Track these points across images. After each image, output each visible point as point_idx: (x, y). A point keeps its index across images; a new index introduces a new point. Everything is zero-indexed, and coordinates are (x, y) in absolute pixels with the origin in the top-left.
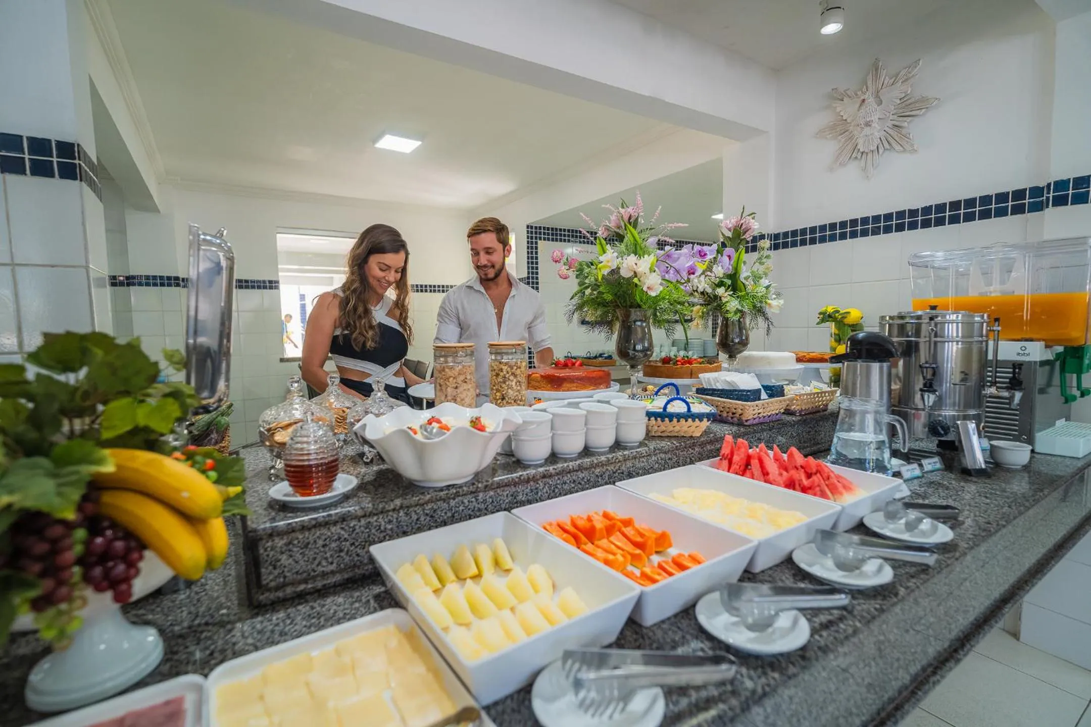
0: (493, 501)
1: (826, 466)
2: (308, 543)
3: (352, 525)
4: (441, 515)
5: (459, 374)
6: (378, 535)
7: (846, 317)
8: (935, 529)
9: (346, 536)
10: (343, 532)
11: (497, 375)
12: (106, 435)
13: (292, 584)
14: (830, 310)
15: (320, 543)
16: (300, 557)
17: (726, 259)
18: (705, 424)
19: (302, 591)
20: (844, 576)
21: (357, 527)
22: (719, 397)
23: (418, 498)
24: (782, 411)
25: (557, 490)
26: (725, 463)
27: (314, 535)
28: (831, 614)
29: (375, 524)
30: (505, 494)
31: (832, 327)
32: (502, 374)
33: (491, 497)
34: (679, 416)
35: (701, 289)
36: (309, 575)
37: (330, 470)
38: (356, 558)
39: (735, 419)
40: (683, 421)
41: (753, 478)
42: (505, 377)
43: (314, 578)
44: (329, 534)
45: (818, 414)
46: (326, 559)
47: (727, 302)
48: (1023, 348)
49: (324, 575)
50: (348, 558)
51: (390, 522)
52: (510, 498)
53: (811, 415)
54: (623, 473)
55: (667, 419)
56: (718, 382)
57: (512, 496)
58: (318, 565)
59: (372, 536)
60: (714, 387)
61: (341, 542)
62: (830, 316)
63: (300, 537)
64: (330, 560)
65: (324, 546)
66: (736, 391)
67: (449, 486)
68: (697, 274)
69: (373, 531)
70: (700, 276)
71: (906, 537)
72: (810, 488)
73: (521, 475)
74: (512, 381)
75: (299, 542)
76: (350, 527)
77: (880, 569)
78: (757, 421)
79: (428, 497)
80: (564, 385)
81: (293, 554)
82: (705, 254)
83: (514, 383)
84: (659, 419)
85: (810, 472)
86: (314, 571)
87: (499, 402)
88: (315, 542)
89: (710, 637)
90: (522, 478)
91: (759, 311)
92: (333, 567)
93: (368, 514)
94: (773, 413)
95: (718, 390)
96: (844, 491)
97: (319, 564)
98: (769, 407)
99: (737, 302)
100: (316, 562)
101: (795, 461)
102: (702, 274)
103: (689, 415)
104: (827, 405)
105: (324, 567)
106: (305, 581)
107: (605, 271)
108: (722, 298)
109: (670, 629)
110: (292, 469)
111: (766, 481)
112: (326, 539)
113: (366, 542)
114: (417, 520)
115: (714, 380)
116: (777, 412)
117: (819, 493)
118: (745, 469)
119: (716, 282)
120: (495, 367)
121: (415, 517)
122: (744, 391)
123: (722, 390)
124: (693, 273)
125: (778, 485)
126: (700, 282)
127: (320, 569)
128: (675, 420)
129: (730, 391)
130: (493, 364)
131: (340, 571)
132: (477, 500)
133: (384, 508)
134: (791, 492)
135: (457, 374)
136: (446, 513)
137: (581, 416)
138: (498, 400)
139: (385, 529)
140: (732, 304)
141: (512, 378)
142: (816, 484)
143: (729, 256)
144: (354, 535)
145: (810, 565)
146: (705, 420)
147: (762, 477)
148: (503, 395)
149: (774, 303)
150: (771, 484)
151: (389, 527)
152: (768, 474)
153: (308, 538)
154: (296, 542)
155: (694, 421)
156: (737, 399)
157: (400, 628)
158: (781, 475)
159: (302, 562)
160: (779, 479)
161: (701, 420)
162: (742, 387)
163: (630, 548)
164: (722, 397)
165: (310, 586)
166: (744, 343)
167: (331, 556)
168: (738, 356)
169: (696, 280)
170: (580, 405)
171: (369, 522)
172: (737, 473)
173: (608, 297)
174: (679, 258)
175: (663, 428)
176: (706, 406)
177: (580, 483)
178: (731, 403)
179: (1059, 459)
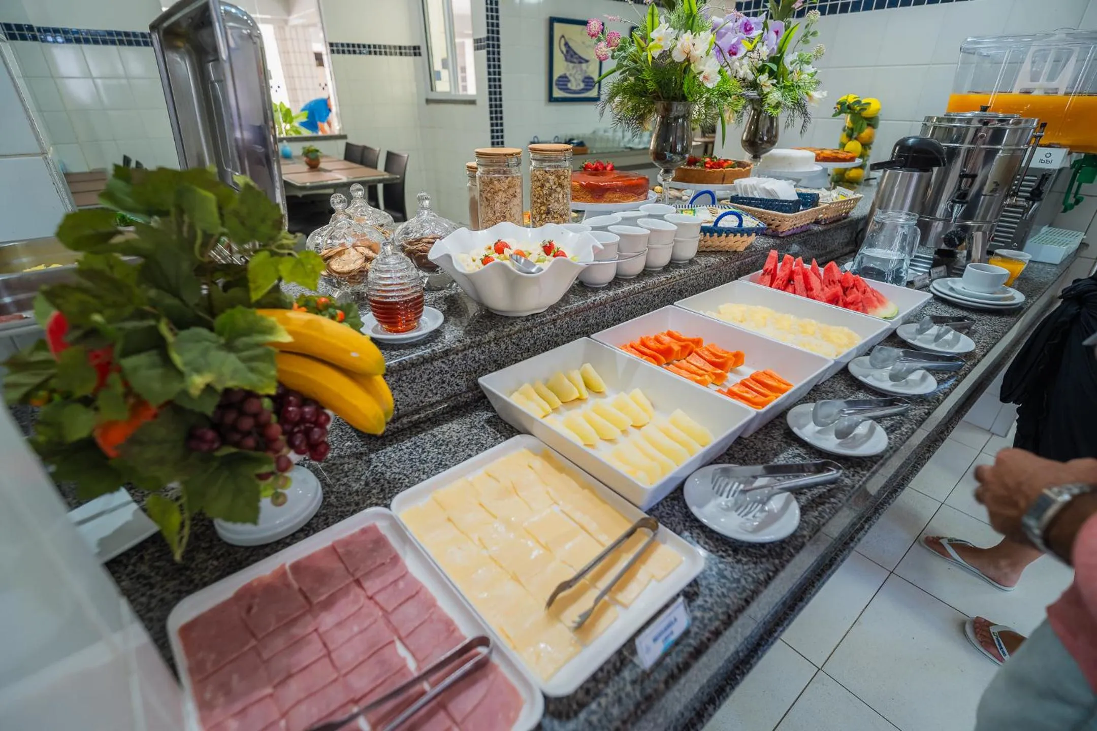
0: (568, 327)
1: (863, 280)
2: (415, 378)
3: (451, 359)
4: (527, 343)
5: (509, 187)
6: (474, 365)
7: (866, 109)
8: (957, 340)
9: (447, 369)
10: (443, 366)
11: (542, 186)
12: (255, 296)
13: (406, 415)
14: (851, 99)
15: (426, 377)
16: (409, 391)
17: (773, 35)
18: (753, 238)
19: (416, 421)
20: (893, 386)
21: (455, 360)
22: (756, 206)
23: (508, 330)
24: (813, 221)
25: (620, 312)
26: (768, 278)
27: (419, 371)
28: (892, 420)
29: (471, 355)
30: (578, 318)
31: (846, 120)
32: (548, 185)
33: (567, 323)
34: (729, 231)
35: (741, 74)
36: (418, 406)
37: (416, 305)
38: (456, 388)
39: (770, 231)
40: (731, 236)
41: (794, 292)
42: (552, 189)
43: (424, 408)
44: (432, 368)
45: (840, 223)
46: (431, 390)
47: (768, 93)
48: (1048, 155)
49: (432, 405)
50: (450, 388)
51: (483, 352)
52: (582, 322)
53: (835, 224)
54: (675, 291)
55: (716, 234)
56: (756, 189)
57: (584, 320)
58: (425, 397)
59: (468, 366)
60: (750, 196)
61: (443, 375)
62: (849, 107)
63: (408, 373)
64: (435, 391)
65: (428, 380)
66: (777, 200)
67: (533, 315)
68: (739, 55)
69: (469, 362)
70: (742, 58)
71: (933, 347)
72: (852, 303)
73: (595, 301)
74: (559, 193)
75: (407, 378)
76: (449, 361)
77: (924, 378)
78: (790, 233)
79: (518, 327)
80: (606, 196)
81: (403, 389)
82: (751, 29)
83: (561, 196)
84: (708, 234)
85: (846, 286)
86: (423, 402)
87: (544, 216)
88: (421, 376)
89: (803, 443)
90: (596, 303)
91: (800, 106)
92: (438, 398)
93: (467, 348)
94: (806, 223)
95: (757, 199)
96: (878, 305)
97: (426, 395)
98: (804, 217)
99: (780, 94)
100: (424, 393)
101: (834, 276)
102: (745, 55)
103: (740, 230)
104: (847, 213)
105: (430, 398)
106: (417, 411)
107: (656, 53)
108: (764, 88)
109: (766, 439)
110: (382, 306)
111: (808, 296)
112: (430, 373)
113: (464, 372)
114: (506, 349)
115: (751, 187)
116: (808, 222)
117: (861, 308)
118: (787, 284)
119: (758, 66)
120: (540, 177)
121: (503, 346)
122: (786, 201)
123: (761, 200)
124: (735, 54)
125: (821, 300)
126: (741, 65)
127: (427, 399)
128: (724, 235)
129: (770, 200)
130: (537, 173)
131: (445, 400)
132: (555, 326)
133: (480, 340)
134: (834, 307)
135: (506, 187)
136: (529, 341)
137: (644, 236)
138: (542, 214)
139: (480, 359)
140: (775, 96)
141: (559, 189)
142: (859, 300)
143: (777, 33)
144: (453, 368)
145: (866, 377)
146: (754, 234)
147: (805, 293)
148: (548, 209)
149: (816, 95)
150: (814, 299)
151: (482, 357)
152: (811, 289)
153: (414, 374)
154: (404, 378)
155: (742, 235)
156: (776, 210)
157: (536, 452)
158: (823, 290)
159: (411, 396)
160: (821, 294)
161: (749, 235)
162: (782, 197)
163: (710, 368)
164: (759, 207)
165: (422, 415)
166: (772, 142)
167: (436, 387)
168: (763, 156)
169: (737, 63)
170: (639, 221)
171: (466, 354)
172: (779, 289)
173: (651, 86)
174: (726, 33)
175: (709, 243)
176: (752, 220)
177: (640, 304)
178: (769, 214)
179: (1041, 266)
